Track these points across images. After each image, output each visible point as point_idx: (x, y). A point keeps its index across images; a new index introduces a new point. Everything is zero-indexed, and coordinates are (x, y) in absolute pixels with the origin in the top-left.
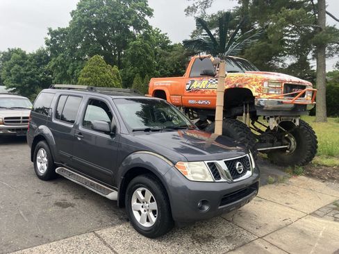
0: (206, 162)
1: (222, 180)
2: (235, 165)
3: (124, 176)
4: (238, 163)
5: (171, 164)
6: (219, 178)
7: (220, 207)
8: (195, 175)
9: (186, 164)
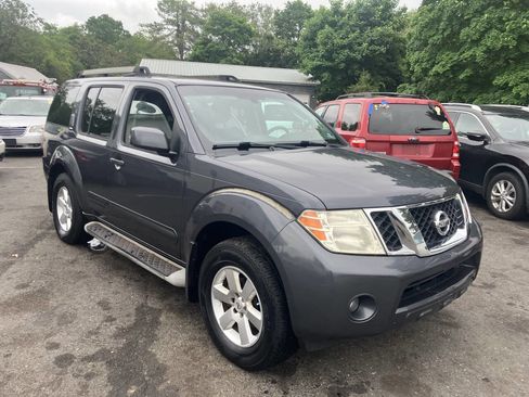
0: (368, 211)
1: (405, 250)
2: (431, 218)
3: (197, 240)
4: (439, 213)
5: (290, 216)
6: (398, 246)
7: (398, 311)
8: (341, 240)
9: (322, 216)
